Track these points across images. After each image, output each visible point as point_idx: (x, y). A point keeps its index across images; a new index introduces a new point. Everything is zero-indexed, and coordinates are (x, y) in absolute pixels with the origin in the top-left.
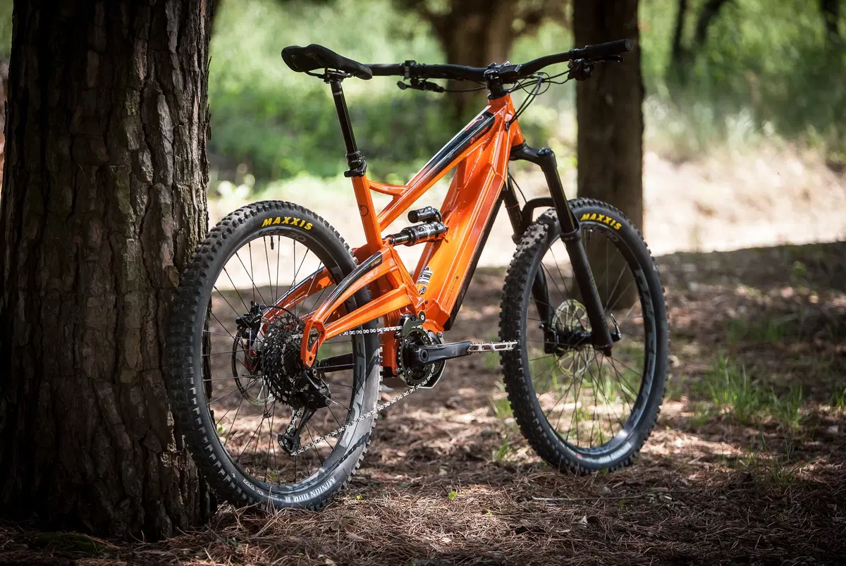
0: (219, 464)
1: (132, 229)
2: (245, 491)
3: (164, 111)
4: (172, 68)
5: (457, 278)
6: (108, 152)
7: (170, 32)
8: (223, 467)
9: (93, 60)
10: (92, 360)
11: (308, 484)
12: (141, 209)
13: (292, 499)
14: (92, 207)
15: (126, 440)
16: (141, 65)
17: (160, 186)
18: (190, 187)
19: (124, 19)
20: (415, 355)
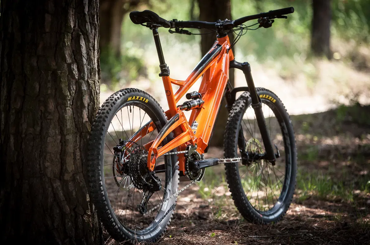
1: (69, 102)
3: (83, 43)
4: (86, 22)
5: (210, 126)
6: (56, 65)
7: (85, 4)
8: (115, 221)
9: (48, 18)
10: (50, 169)
11: (149, 230)
12: (73, 93)
13: (143, 237)
14: (49, 92)
15: (67, 209)
16: (72, 20)
17: (81, 81)
18: (94, 82)
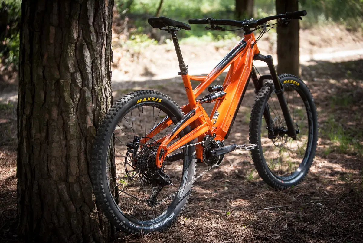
0: (116, 218)
1: (72, 110)
2: (130, 227)
3: (87, 54)
4: (90, 32)
5: (230, 116)
6: (60, 74)
7: (89, 15)
9: (52, 30)
10: (55, 172)
11: (162, 217)
12: (76, 100)
13: (154, 226)
14: (53, 100)
15: (73, 208)
16: (75, 31)
17: (85, 88)
18: (101, 87)
19: (67, 10)
20: (211, 153)
